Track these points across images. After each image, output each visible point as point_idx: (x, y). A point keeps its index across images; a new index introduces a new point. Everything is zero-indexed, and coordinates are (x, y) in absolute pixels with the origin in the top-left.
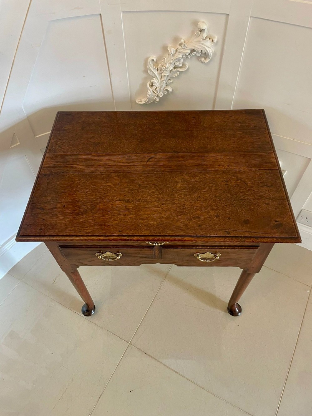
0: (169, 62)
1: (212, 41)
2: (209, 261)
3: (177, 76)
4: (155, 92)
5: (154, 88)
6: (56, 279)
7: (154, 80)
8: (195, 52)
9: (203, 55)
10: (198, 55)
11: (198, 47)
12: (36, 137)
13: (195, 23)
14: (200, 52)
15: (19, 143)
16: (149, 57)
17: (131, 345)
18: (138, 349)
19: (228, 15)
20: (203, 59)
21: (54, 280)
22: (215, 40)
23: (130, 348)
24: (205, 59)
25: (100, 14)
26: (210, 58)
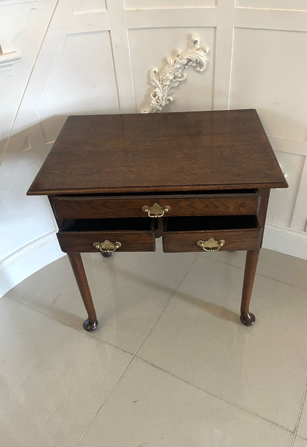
0: (169, 72)
1: (205, 51)
2: (213, 250)
3: (177, 85)
4: (158, 101)
5: (157, 97)
6: (56, 300)
7: (157, 90)
8: (191, 63)
9: (198, 65)
10: (194, 65)
11: (193, 57)
12: (46, 144)
13: (189, 37)
14: (195, 61)
15: (30, 148)
16: (152, 70)
17: (136, 357)
18: (144, 360)
19: (216, 27)
20: (198, 68)
21: (54, 300)
22: (207, 50)
23: (134, 360)
24: (200, 68)
25: (109, 31)
26: (205, 67)
